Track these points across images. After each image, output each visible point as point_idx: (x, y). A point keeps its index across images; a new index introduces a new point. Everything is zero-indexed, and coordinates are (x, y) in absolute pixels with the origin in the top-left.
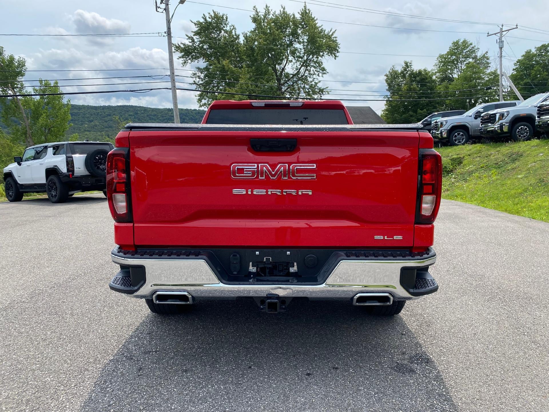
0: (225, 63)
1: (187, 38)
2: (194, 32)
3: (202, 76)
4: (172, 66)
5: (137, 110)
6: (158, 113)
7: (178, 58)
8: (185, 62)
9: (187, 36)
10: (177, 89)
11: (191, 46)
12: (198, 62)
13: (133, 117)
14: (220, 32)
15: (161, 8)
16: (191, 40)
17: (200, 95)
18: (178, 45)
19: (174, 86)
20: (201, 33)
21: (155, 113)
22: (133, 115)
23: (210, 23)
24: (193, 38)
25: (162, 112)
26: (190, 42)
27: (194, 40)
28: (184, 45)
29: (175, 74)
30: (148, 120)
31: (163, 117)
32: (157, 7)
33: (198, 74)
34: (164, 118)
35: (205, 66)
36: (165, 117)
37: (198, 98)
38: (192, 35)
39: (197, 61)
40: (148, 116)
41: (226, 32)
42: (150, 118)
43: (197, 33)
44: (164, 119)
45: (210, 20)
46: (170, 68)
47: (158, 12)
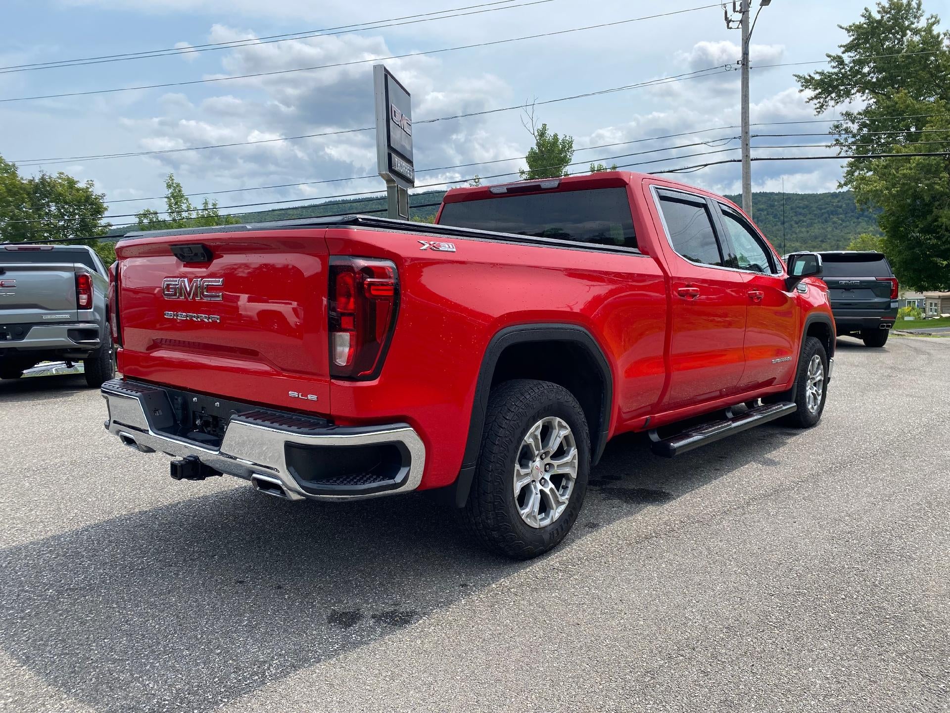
0: (898, 98)
1: (829, 59)
2: (844, 46)
3: (855, 127)
4: (745, 119)
5: (774, 200)
6: (812, 203)
7: (808, 100)
8: (821, 107)
9: (829, 56)
10: (752, 160)
11: (836, 74)
12: (850, 103)
13: (765, 213)
14: (904, 35)
15: (733, 21)
16: (837, 63)
17: (851, 165)
18: (810, 76)
19: (747, 156)
20: (858, 45)
21: (806, 203)
22: (766, 209)
23: (879, 22)
24: (840, 57)
25: (820, 200)
26: (834, 67)
27: (843, 61)
28: (821, 74)
29: (751, 134)
30: (792, 216)
31: (821, 209)
32: (728, 21)
33: (844, 126)
34: (823, 211)
35: (864, 108)
36: (825, 208)
37: (846, 169)
38: (839, 52)
39: (848, 99)
40: (792, 209)
41: (916, 32)
42: (795, 212)
43: (849, 48)
44: (823, 213)
45: (878, 17)
46: (742, 124)
47: (731, 28)
